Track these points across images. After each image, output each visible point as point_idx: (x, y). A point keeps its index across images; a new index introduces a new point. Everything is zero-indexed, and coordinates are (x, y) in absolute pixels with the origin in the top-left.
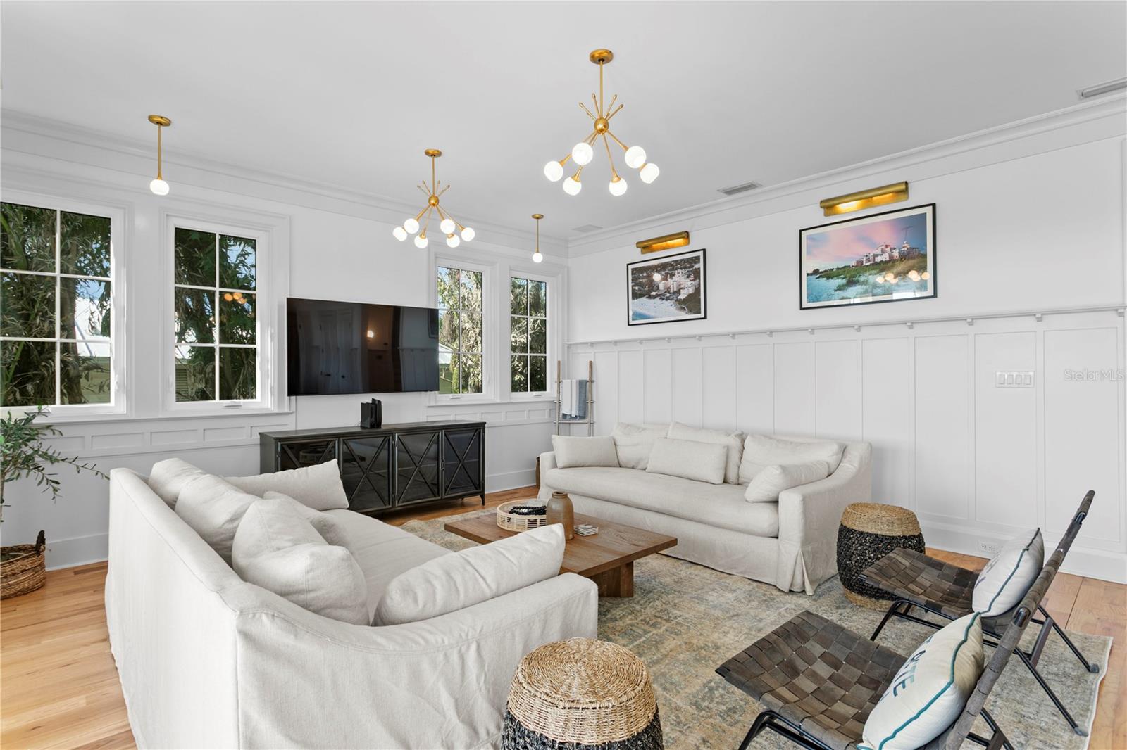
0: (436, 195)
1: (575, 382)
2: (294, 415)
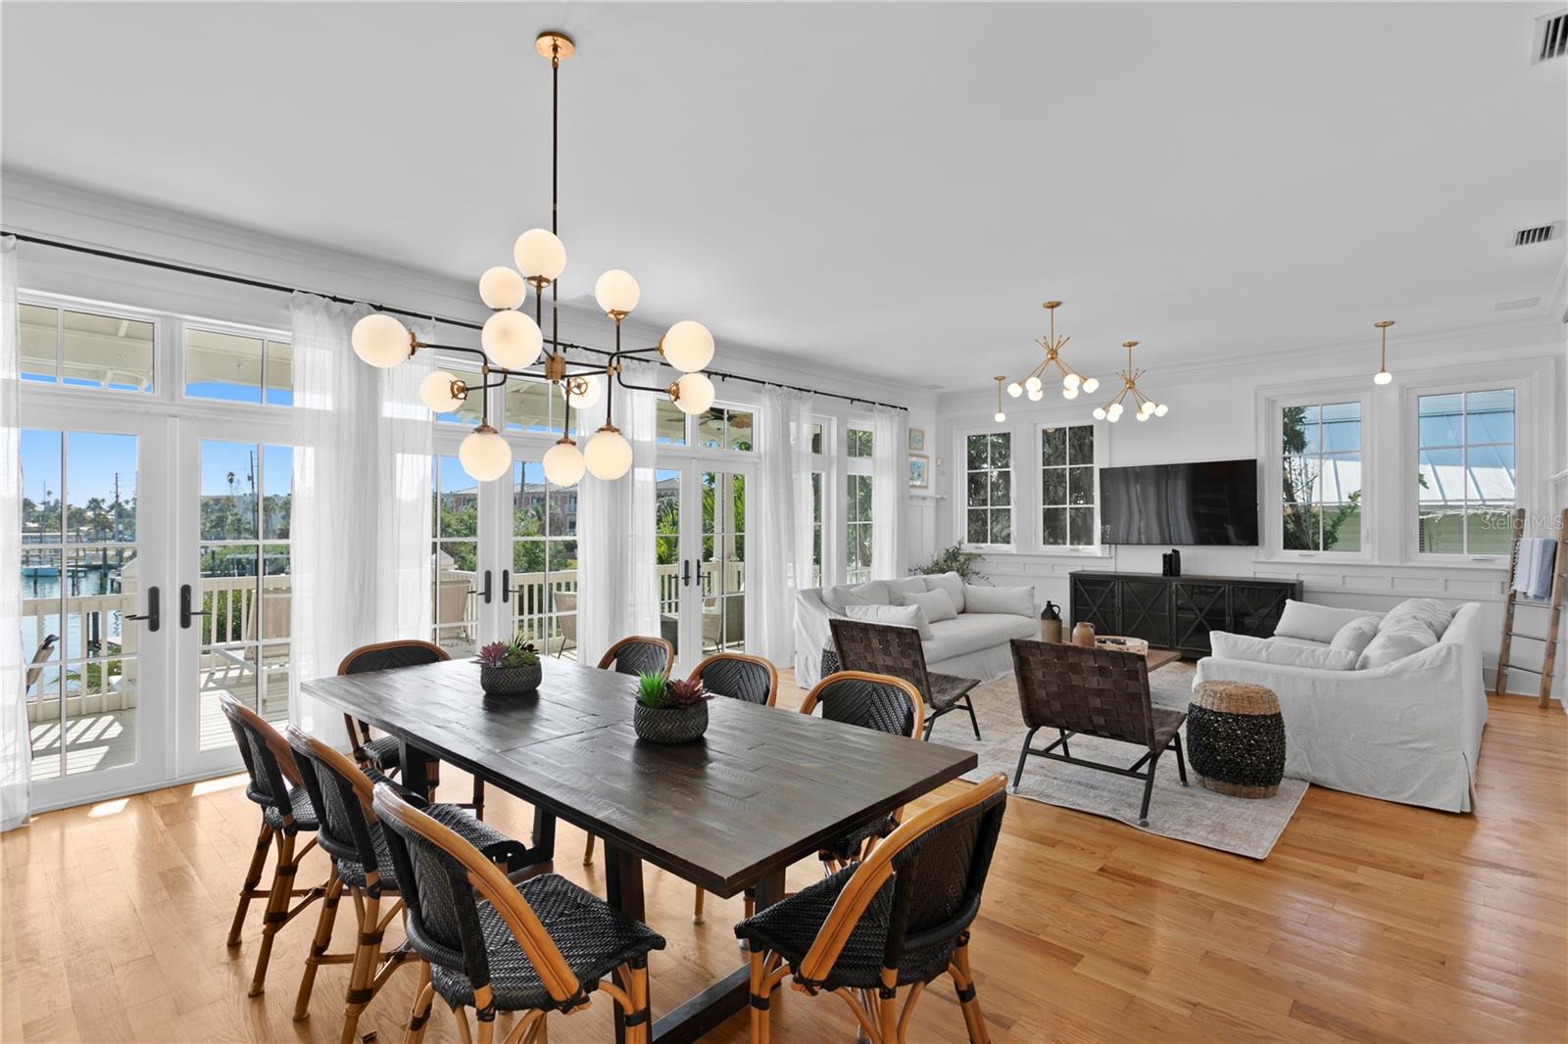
1: (1538, 541)
2: (1113, 559)
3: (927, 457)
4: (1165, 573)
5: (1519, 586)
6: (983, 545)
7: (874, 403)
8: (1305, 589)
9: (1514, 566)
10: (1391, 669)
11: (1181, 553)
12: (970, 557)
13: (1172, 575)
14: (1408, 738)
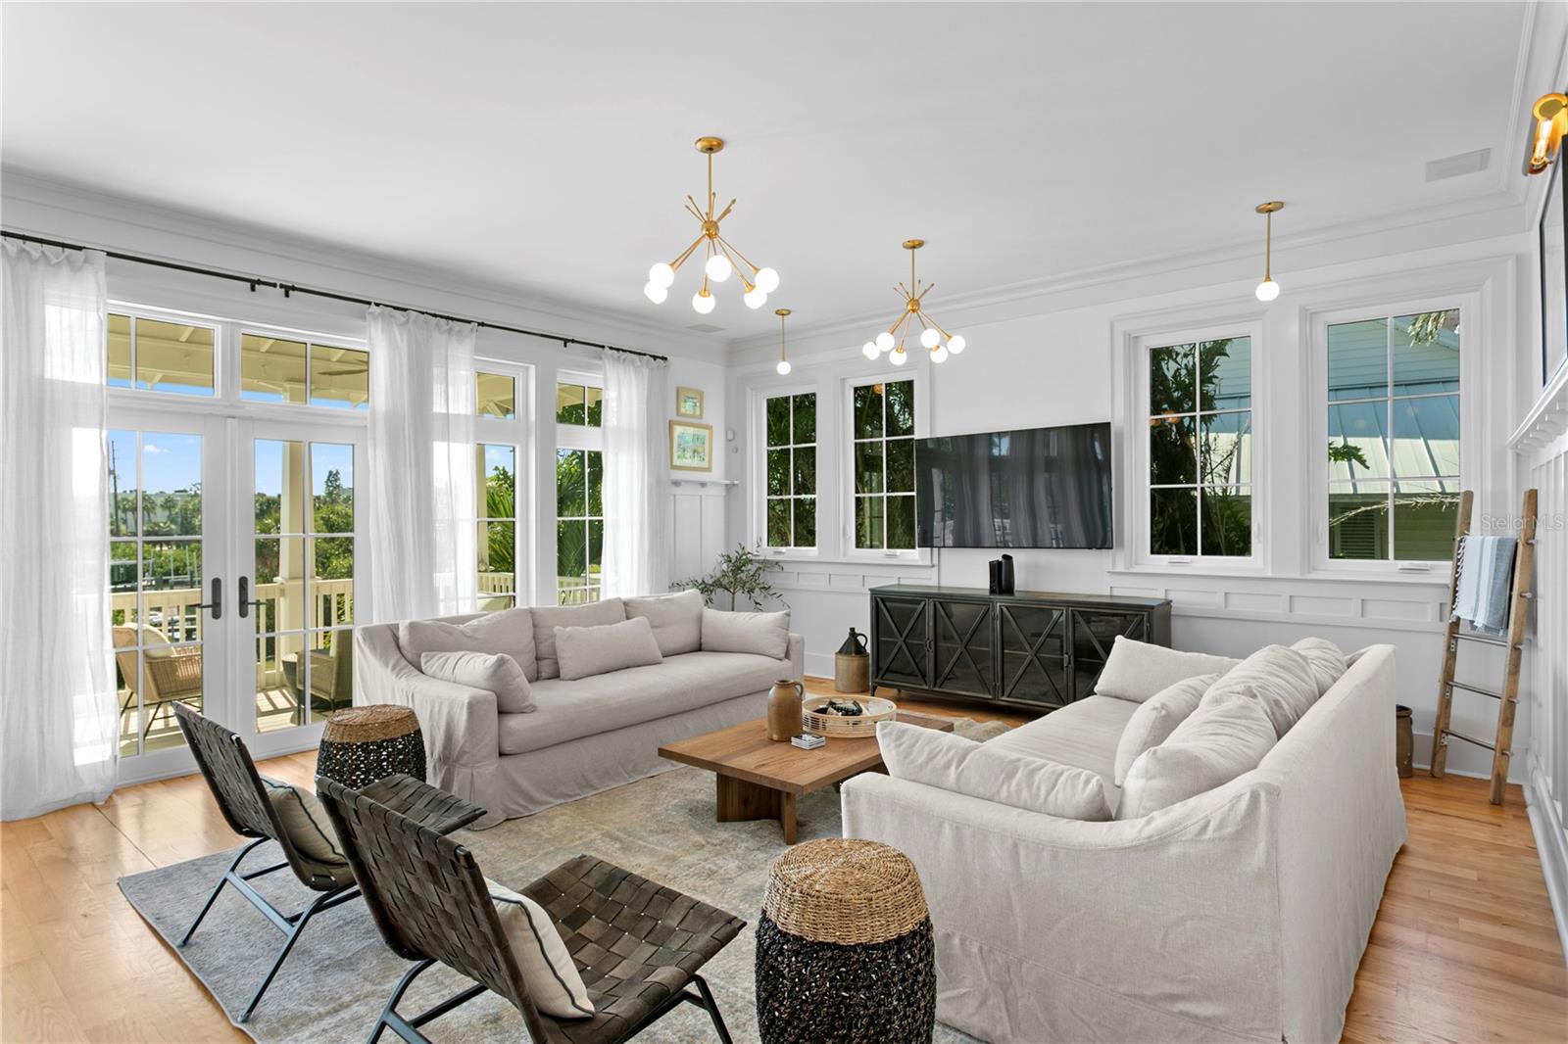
0: (916, 298)
1: (1490, 540)
2: (936, 569)
3: (709, 428)
4: (992, 591)
5: (1463, 611)
6: (783, 549)
7: (603, 347)
8: (1172, 613)
9: (1456, 579)
10: (1148, 830)
11: (1014, 559)
12: (766, 565)
13: (1002, 592)
14: (1176, 989)
